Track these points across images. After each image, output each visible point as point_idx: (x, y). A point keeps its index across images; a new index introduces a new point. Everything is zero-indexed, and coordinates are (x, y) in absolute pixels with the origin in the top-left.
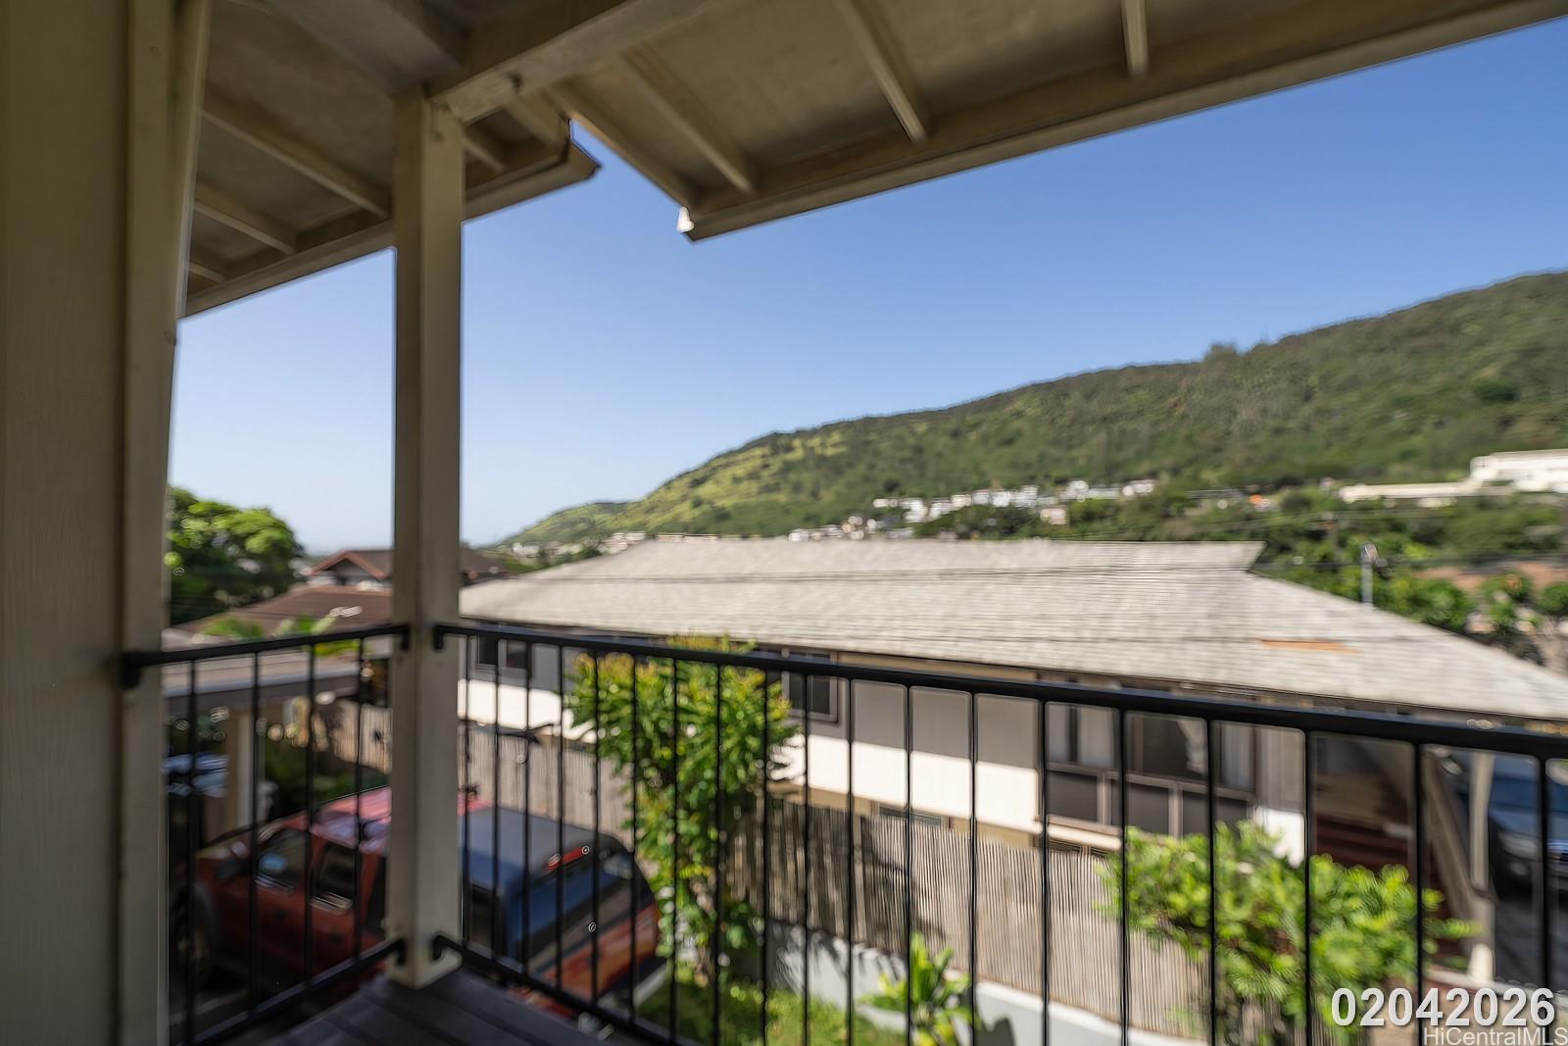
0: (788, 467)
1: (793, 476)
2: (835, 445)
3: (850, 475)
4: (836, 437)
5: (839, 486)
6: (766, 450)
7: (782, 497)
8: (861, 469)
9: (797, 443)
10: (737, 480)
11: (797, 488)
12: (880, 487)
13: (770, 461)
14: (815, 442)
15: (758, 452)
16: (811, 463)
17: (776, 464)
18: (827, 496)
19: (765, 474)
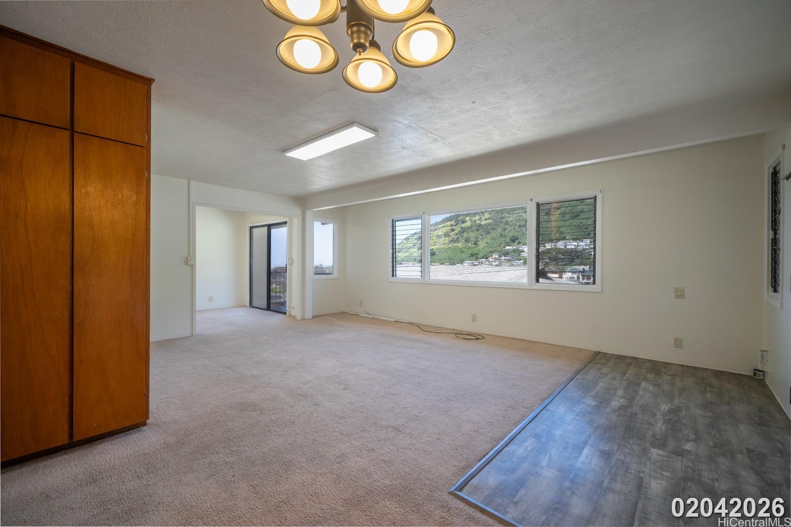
0: (463, 230)
1: (465, 235)
2: (486, 219)
3: (493, 234)
4: (487, 216)
5: (488, 239)
6: (453, 222)
7: (460, 245)
8: (499, 230)
9: (467, 219)
10: (439, 237)
11: (467, 241)
12: (508, 240)
13: (454, 227)
14: (477, 218)
15: (449, 223)
16: (474, 228)
17: (457, 229)
18: (482, 244)
19: (451, 234)
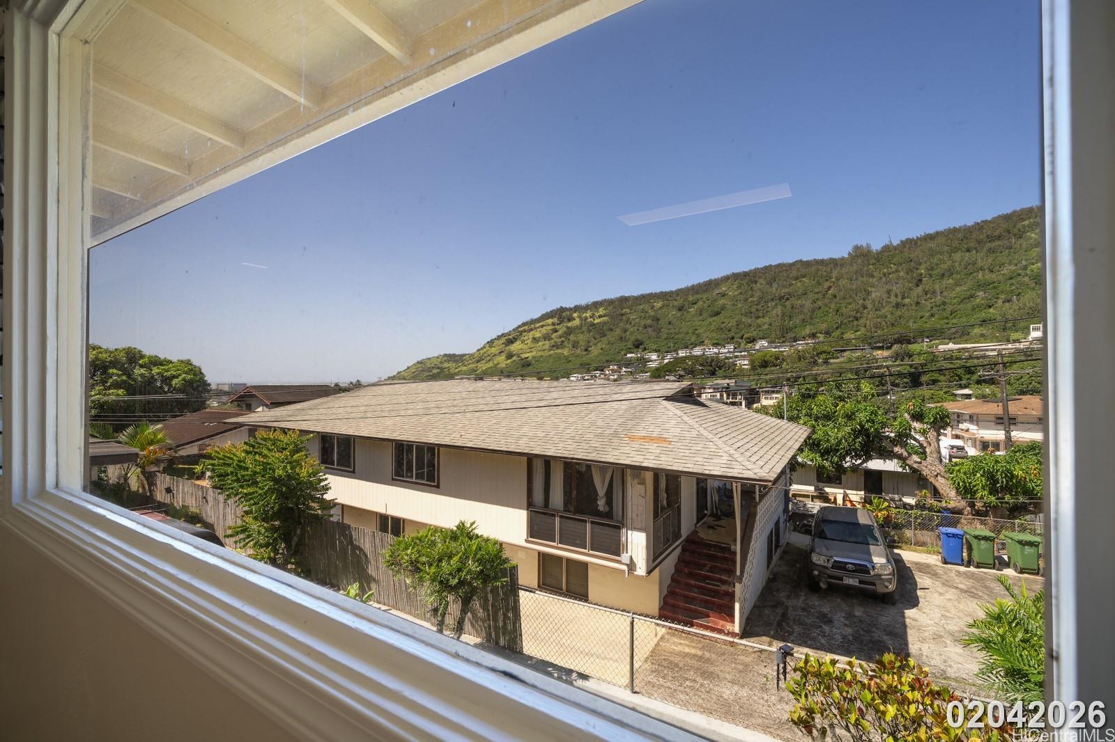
0: (570, 331)
1: (572, 337)
2: (600, 317)
3: (611, 337)
4: (601, 311)
5: (603, 344)
6: (555, 320)
7: (566, 352)
8: (618, 332)
9: (575, 315)
10: (535, 340)
11: (575, 345)
12: (630, 345)
13: (557, 327)
14: (588, 314)
15: (550, 321)
16: (584, 329)
17: (562, 329)
18: (595, 351)
19: (554, 335)
